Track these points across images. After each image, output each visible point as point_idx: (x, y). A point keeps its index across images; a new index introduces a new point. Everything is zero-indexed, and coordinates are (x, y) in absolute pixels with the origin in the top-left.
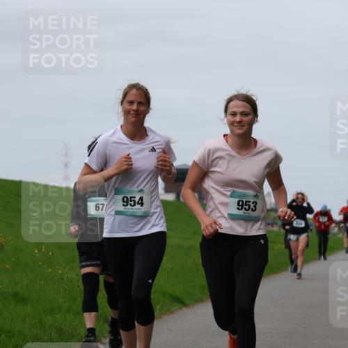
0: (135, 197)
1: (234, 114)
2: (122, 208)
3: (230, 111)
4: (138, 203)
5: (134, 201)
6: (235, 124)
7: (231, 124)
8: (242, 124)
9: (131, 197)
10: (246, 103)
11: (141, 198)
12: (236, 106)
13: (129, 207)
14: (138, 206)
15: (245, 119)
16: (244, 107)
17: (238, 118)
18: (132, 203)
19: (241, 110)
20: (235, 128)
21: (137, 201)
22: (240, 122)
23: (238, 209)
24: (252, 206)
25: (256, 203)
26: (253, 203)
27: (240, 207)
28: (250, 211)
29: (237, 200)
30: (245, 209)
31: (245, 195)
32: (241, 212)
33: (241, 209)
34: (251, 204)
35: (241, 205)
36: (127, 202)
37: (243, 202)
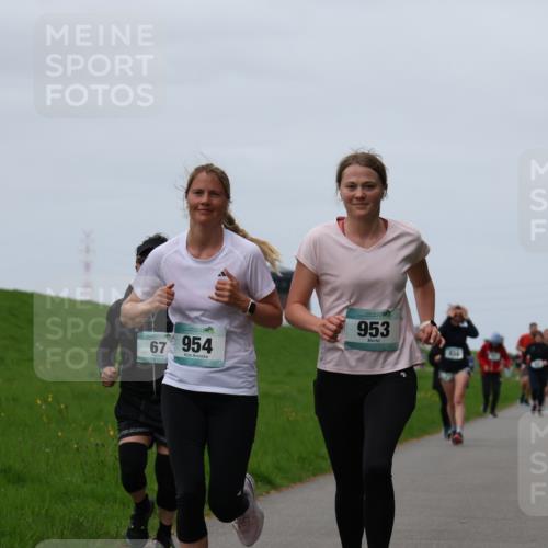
0: (199, 338)
1: (353, 186)
2: (181, 354)
3: (345, 181)
4: (204, 348)
5: (199, 344)
6: (355, 201)
7: (349, 201)
9: (195, 338)
10: (370, 170)
11: (209, 341)
12: (355, 174)
13: (191, 352)
14: (203, 352)
15: (370, 193)
16: (368, 175)
17: (358, 193)
18: (196, 347)
19: (364, 179)
20: (354, 207)
22: (362, 198)
23: (360, 334)
24: (381, 329)
25: (388, 324)
26: (383, 324)
27: (362, 333)
28: (379, 337)
29: (358, 321)
30: (371, 334)
31: (369, 314)
32: (365, 340)
33: (364, 335)
34: (379, 326)
35: (364, 329)
36: (189, 345)
37: (366, 324)
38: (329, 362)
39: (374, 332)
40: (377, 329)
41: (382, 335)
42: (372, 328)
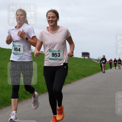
0: (17, 48)
1: (49, 18)
2: (14, 52)
3: (48, 16)
4: (19, 50)
5: (17, 49)
6: (50, 21)
8: (52, 21)
9: (16, 48)
11: (19, 49)
12: (50, 14)
13: (16, 51)
14: (18, 51)
15: (53, 19)
17: (51, 19)
18: (17, 50)
19: (52, 16)
20: (50, 23)
21: (18, 49)
22: (51, 20)
23: (52, 56)
24: (58, 55)
25: (60, 54)
26: (58, 54)
27: (53, 56)
28: (57, 57)
29: (52, 53)
30: (55, 56)
31: (55, 51)
32: (54, 58)
33: (54, 56)
34: (57, 54)
35: (53, 55)
36: (15, 49)
37: (54, 53)
38: (46, 64)
39: (56, 55)
40: (57, 55)
41: (58, 56)
42: (55, 55)
